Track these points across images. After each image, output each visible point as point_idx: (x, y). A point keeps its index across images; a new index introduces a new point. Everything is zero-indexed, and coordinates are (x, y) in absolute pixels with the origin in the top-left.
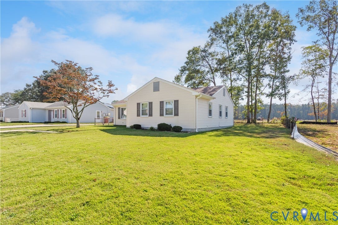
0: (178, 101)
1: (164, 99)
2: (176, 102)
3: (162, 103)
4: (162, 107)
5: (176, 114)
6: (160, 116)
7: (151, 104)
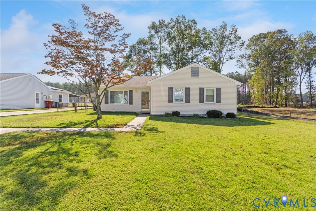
0: (220, 89)
1: (205, 86)
2: (218, 90)
3: (202, 90)
4: (202, 93)
5: (219, 101)
6: (200, 102)
7: (188, 90)
